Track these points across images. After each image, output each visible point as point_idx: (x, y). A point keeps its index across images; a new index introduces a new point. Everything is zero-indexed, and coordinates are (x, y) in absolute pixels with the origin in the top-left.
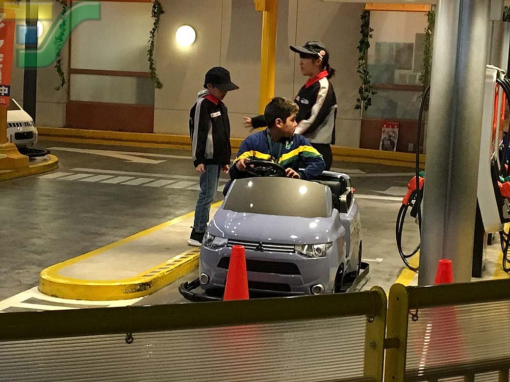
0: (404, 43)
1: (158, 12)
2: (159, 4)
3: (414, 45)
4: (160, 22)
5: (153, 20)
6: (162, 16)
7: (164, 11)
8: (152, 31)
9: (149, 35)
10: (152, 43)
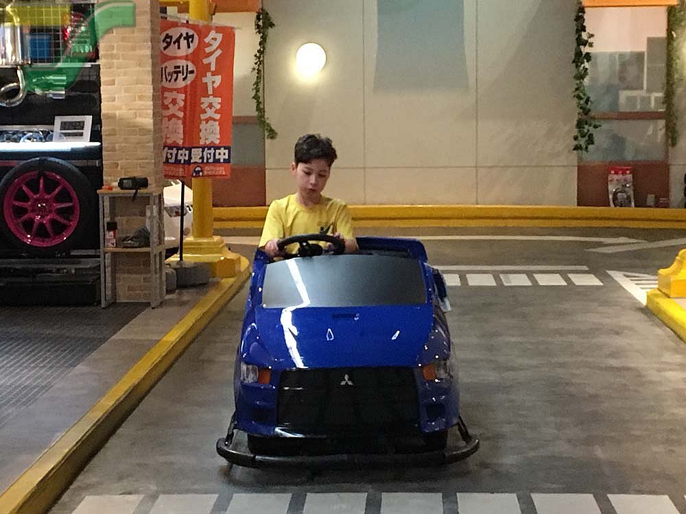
0: (631, 52)
1: (264, 24)
2: (266, 14)
3: (646, 54)
4: (268, 41)
5: (258, 38)
6: (270, 31)
7: (274, 22)
8: (258, 55)
9: (254, 60)
10: (259, 71)
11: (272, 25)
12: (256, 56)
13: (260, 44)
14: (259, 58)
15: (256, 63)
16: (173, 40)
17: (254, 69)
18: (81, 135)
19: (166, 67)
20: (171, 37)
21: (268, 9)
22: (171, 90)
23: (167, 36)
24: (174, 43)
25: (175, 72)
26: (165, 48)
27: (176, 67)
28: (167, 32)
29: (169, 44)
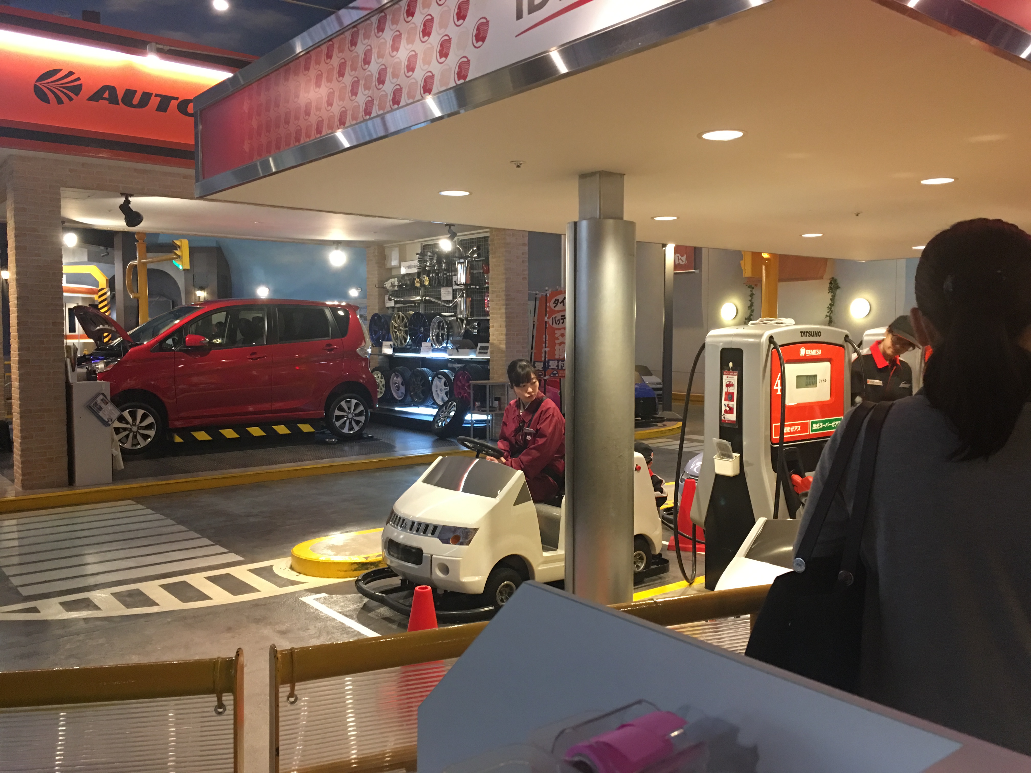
1: (834, 286)
2: (835, 280)
4: (836, 298)
5: (830, 296)
6: (838, 291)
7: (839, 286)
8: (830, 307)
9: (827, 310)
10: (830, 318)
11: (838, 287)
12: (828, 307)
13: (831, 299)
14: (830, 309)
15: (828, 312)
16: (560, 301)
17: (827, 316)
18: (487, 353)
19: (555, 317)
20: (558, 300)
21: (835, 277)
22: (560, 329)
23: (556, 300)
24: (560, 303)
25: (562, 319)
26: (555, 307)
27: (562, 316)
28: (555, 298)
29: (557, 304)
